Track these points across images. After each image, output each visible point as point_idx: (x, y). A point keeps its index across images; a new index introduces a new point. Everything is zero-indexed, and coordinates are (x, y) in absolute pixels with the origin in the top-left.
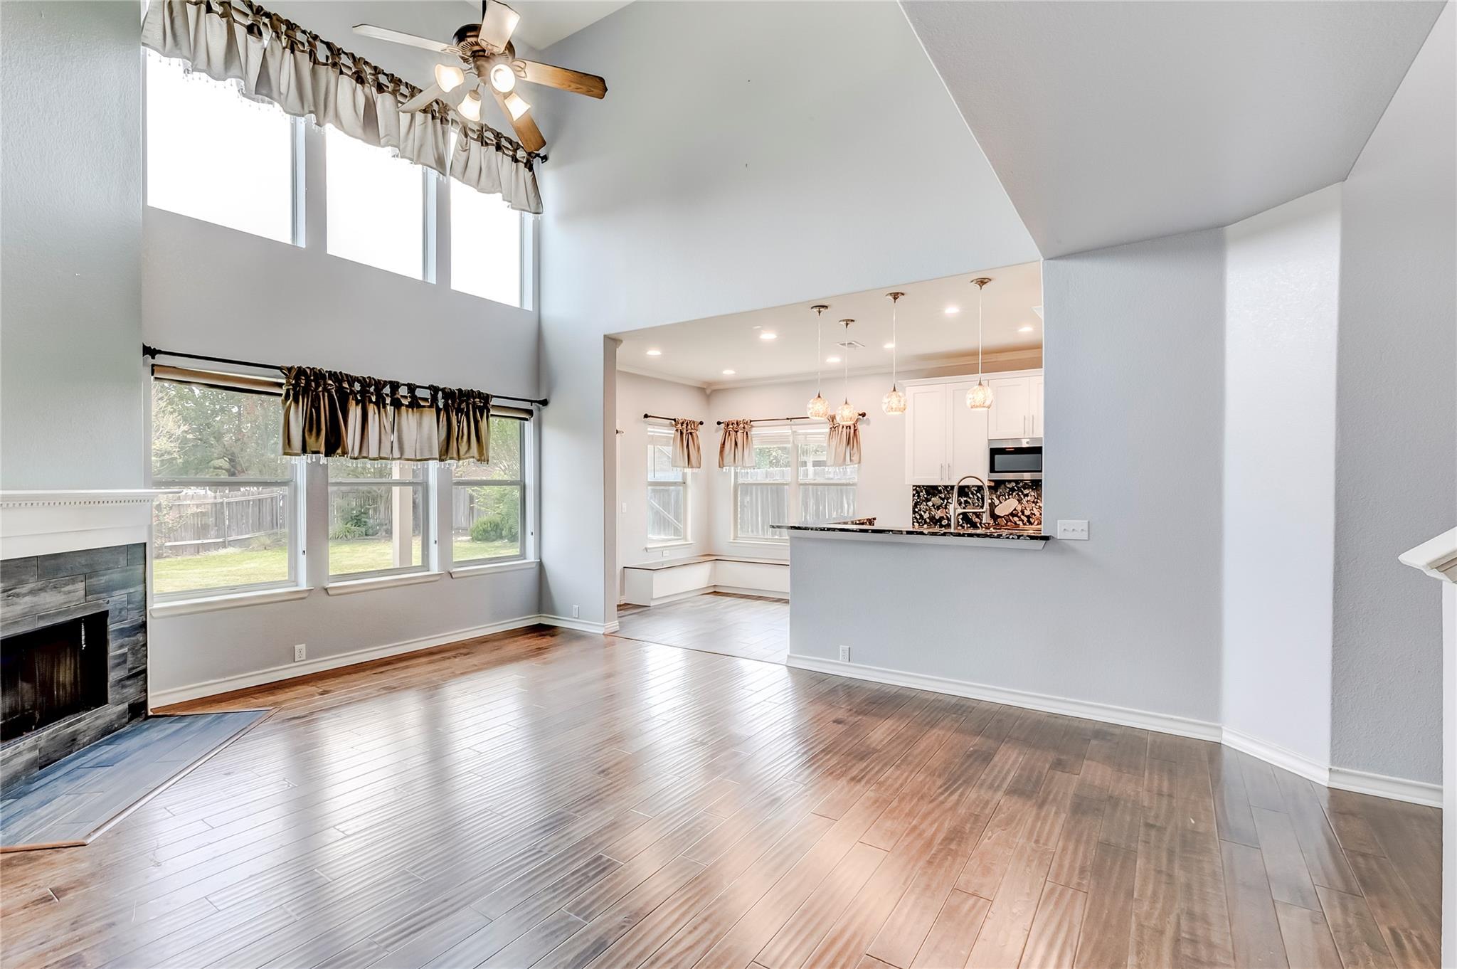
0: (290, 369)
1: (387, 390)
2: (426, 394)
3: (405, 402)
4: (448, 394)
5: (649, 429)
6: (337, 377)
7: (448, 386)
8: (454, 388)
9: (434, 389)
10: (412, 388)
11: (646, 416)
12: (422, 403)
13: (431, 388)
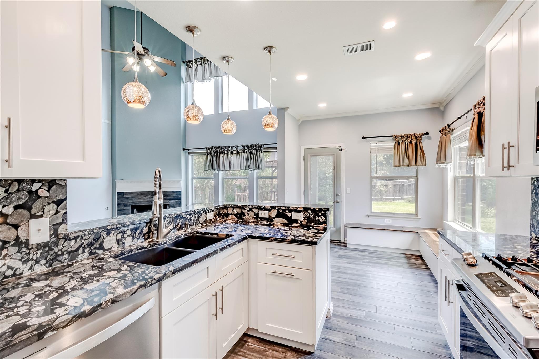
0: (206, 148)
1: (230, 149)
2: (241, 148)
3: (235, 152)
4: (248, 147)
5: (372, 145)
6: (216, 148)
7: (247, 144)
8: (250, 144)
9: (244, 147)
10: (237, 147)
11: (363, 138)
12: (240, 151)
13: (242, 146)
